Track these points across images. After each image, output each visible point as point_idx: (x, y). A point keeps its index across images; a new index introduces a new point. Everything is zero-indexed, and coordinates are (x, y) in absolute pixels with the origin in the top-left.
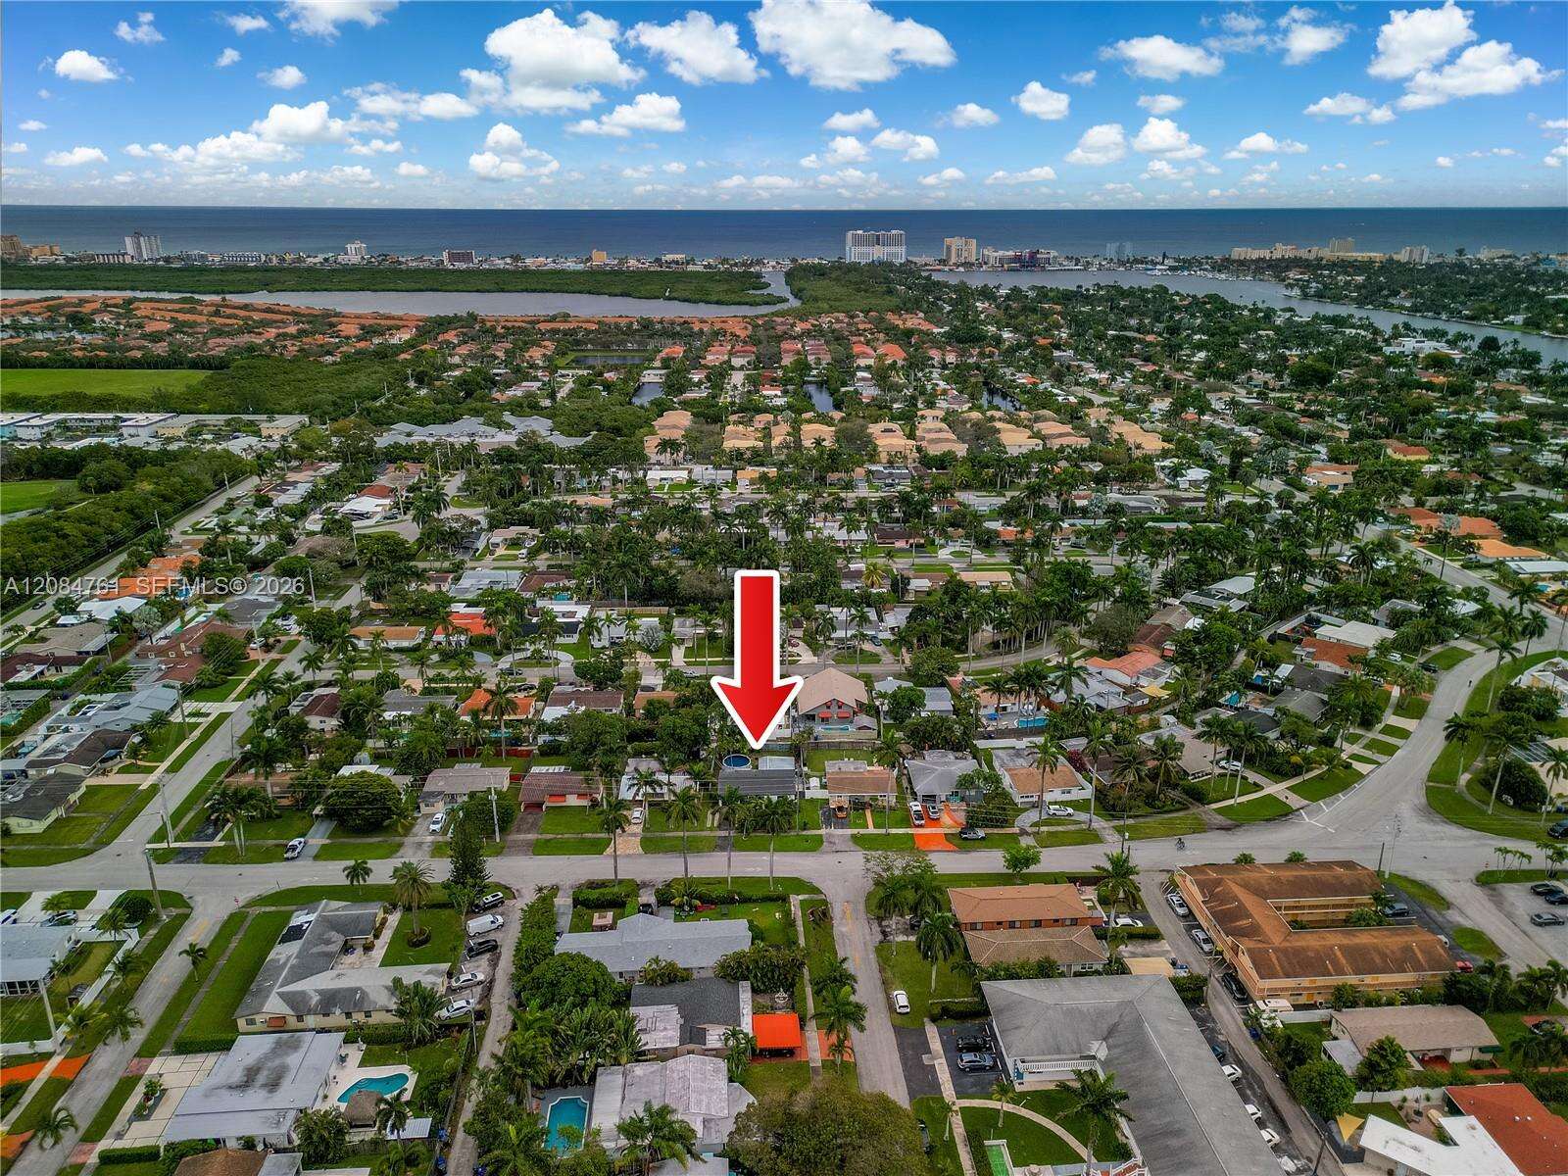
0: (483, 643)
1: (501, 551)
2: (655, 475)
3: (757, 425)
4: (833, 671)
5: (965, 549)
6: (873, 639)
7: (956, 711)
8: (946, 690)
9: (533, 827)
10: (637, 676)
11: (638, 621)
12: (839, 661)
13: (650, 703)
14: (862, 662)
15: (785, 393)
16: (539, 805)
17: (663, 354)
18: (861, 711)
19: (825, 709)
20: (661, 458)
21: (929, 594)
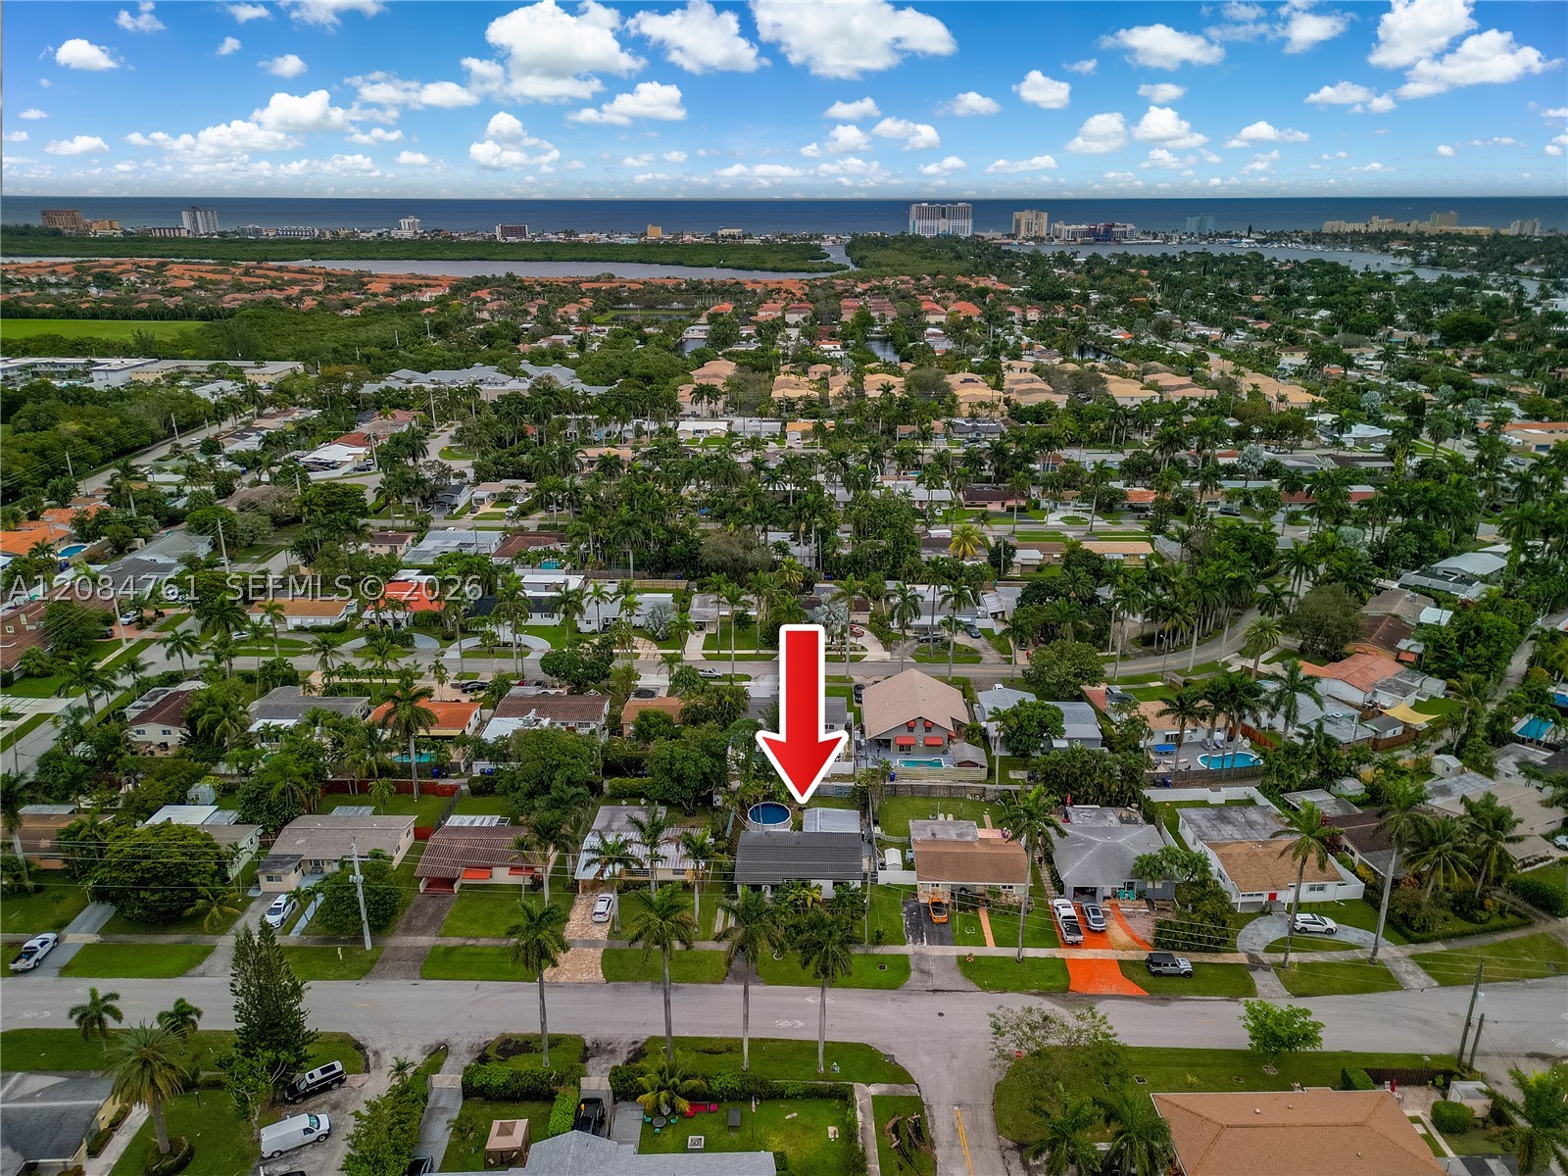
0: (430, 623)
1: (486, 508)
2: (687, 426)
3: (812, 376)
4: (916, 675)
5: (1081, 515)
6: (968, 629)
7: (1107, 740)
8: (1084, 707)
9: (434, 923)
10: (630, 675)
11: (638, 598)
12: (921, 658)
13: (644, 716)
14: (957, 660)
15: (845, 347)
16: (450, 882)
17: (711, 311)
18: (959, 735)
19: (905, 732)
20: (697, 408)
21: (1040, 569)
